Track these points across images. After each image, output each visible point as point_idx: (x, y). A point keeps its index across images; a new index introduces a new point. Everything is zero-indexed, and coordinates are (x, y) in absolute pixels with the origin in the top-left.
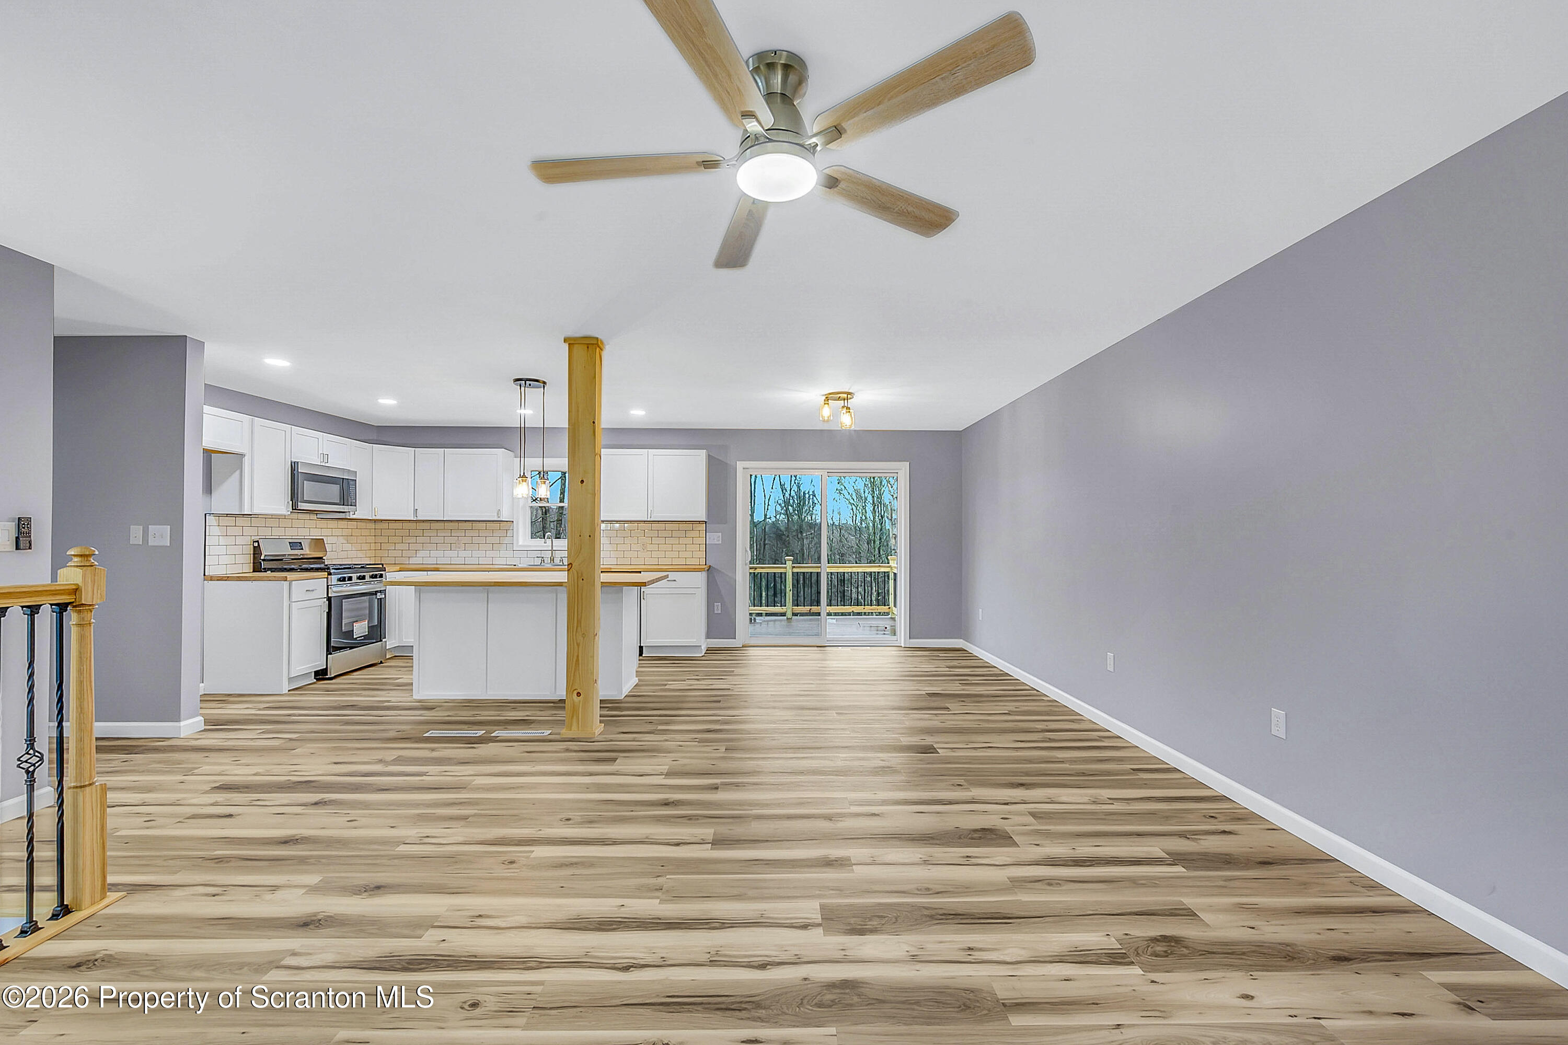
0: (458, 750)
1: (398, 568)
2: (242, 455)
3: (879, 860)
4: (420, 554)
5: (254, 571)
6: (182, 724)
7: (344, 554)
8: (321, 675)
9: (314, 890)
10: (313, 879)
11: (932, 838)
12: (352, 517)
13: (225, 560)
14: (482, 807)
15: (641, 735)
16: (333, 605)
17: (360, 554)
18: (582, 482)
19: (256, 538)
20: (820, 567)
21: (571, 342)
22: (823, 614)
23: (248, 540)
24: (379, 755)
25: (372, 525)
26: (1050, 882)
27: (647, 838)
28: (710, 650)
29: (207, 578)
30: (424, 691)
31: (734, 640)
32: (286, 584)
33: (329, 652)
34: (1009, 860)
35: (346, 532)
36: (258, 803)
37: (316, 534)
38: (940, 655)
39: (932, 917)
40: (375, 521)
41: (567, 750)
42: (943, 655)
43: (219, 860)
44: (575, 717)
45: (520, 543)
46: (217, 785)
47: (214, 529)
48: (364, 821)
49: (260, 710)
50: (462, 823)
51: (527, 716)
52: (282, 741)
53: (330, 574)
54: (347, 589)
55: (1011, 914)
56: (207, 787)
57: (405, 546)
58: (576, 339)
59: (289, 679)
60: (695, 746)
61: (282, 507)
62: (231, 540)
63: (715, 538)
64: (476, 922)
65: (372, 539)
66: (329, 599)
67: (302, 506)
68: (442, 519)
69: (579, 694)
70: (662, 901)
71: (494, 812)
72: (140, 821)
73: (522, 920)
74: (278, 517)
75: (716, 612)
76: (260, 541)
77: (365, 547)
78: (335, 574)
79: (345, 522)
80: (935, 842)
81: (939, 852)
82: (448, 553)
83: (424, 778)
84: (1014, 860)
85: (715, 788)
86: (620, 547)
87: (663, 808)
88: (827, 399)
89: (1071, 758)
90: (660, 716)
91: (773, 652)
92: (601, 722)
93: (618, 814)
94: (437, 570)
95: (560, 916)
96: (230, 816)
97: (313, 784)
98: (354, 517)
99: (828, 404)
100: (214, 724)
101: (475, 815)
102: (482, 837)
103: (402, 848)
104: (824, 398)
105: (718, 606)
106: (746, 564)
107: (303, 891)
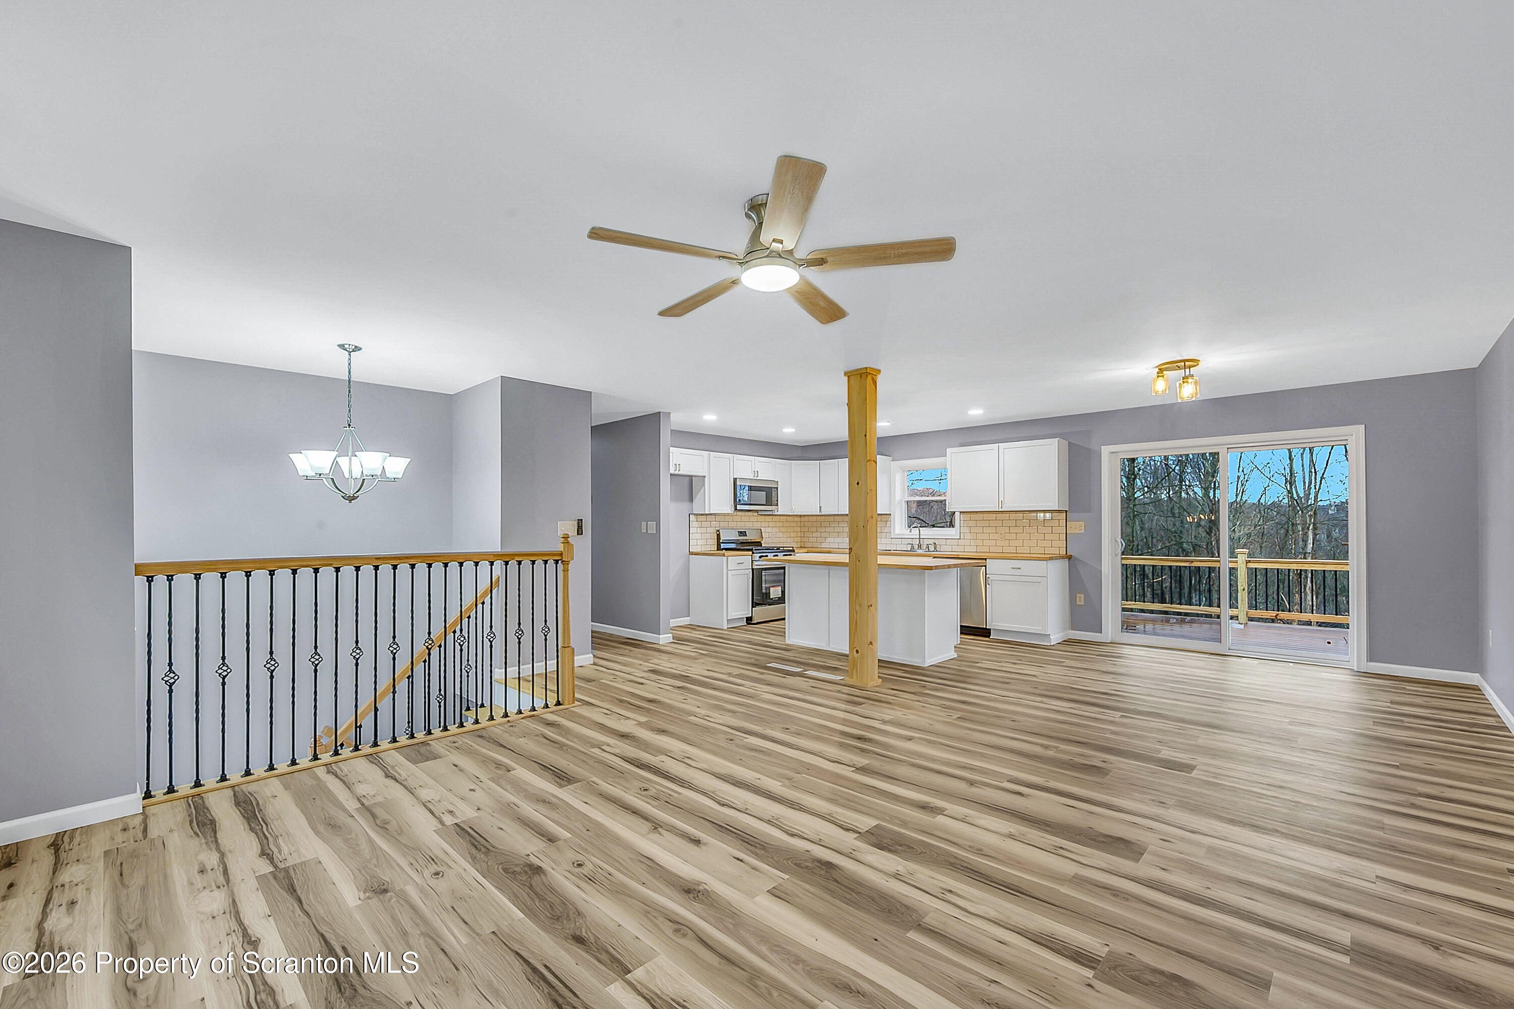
0: (778, 678)
1: (806, 550)
2: (705, 477)
3: (968, 819)
4: (828, 540)
5: (718, 550)
6: (661, 636)
7: (778, 540)
8: (749, 620)
9: (640, 724)
10: (643, 719)
11: (1047, 825)
12: (776, 513)
13: (700, 542)
14: (750, 709)
15: (903, 693)
16: (757, 575)
17: (789, 540)
18: (858, 483)
19: (717, 529)
20: (1219, 561)
21: (849, 374)
22: (1225, 618)
23: (713, 530)
24: (730, 670)
25: (798, 519)
26: (1116, 893)
27: (820, 753)
28: (1068, 642)
29: (691, 553)
30: (792, 639)
31: (1100, 634)
32: (725, 558)
33: (753, 607)
34: (1103, 865)
35: (778, 524)
36: (659, 681)
37: (757, 525)
38: (1407, 687)
39: (951, 864)
40: (800, 516)
41: (839, 691)
42: (1412, 688)
43: (621, 701)
44: (855, 669)
45: (896, 532)
46: (651, 669)
47: (694, 524)
48: (689, 701)
49: (705, 636)
50: (731, 714)
51: (842, 666)
52: (698, 654)
53: (753, 553)
54: (763, 564)
55: (1030, 892)
56: (647, 669)
57: (818, 534)
58: (851, 372)
59: (728, 620)
60: (939, 710)
61: (728, 509)
62: (704, 530)
63: (1077, 527)
64: (685, 760)
65: (798, 529)
66: (753, 569)
67: (739, 507)
68: (837, 513)
69: (857, 652)
70: (784, 786)
71: (752, 714)
72: (611, 677)
73: (704, 766)
74: (728, 514)
75: (1078, 603)
76: (720, 530)
77: (792, 534)
78: (756, 553)
79: (771, 517)
80: (1047, 828)
81: (1034, 834)
82: (837, 540)
83: (741, 688)
84: (1108, 866)
85: (910, 739)
86: (980, 536)
87: (855, 740)
88: (1161, 371)
89: (1403, 828)
90: (938, 684)
91: (1143, 652)
92: (879, 677)
93: (821, 735)
94: (829, 552)
95: (723, 771)
96: (643, 684)
97: (688, 678)
98: (778, 513)
99: (1163, 376)
100: (678, 640)
101: (743, 713)
102: (731, 724)
103: (693, 718)
104: (1157, 370)
105: (1080, 597)
106: (1116, 555)
107: (636, 723)
